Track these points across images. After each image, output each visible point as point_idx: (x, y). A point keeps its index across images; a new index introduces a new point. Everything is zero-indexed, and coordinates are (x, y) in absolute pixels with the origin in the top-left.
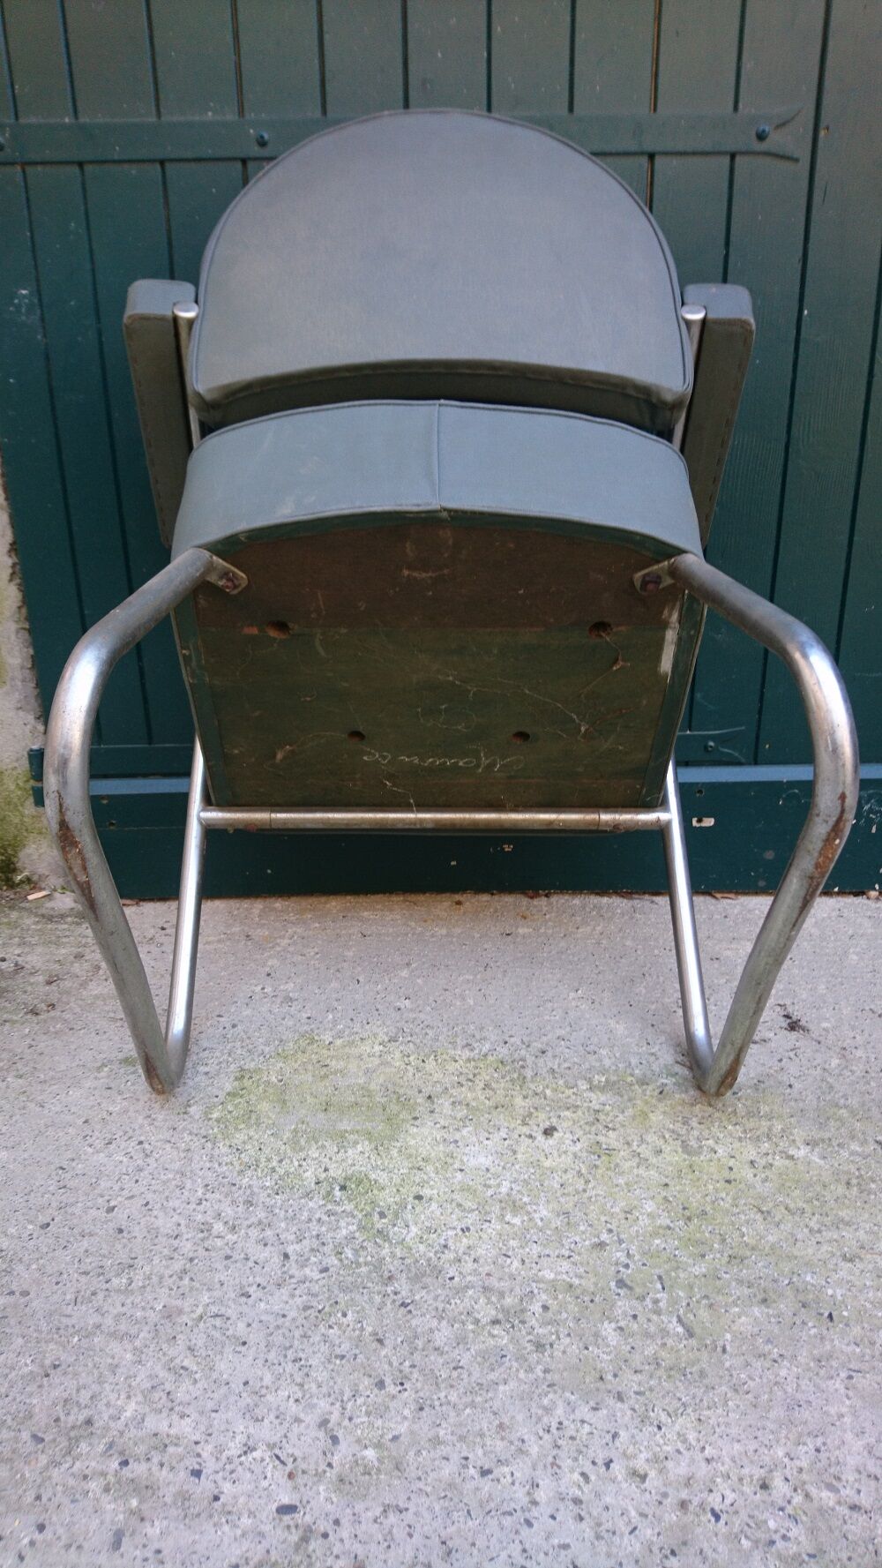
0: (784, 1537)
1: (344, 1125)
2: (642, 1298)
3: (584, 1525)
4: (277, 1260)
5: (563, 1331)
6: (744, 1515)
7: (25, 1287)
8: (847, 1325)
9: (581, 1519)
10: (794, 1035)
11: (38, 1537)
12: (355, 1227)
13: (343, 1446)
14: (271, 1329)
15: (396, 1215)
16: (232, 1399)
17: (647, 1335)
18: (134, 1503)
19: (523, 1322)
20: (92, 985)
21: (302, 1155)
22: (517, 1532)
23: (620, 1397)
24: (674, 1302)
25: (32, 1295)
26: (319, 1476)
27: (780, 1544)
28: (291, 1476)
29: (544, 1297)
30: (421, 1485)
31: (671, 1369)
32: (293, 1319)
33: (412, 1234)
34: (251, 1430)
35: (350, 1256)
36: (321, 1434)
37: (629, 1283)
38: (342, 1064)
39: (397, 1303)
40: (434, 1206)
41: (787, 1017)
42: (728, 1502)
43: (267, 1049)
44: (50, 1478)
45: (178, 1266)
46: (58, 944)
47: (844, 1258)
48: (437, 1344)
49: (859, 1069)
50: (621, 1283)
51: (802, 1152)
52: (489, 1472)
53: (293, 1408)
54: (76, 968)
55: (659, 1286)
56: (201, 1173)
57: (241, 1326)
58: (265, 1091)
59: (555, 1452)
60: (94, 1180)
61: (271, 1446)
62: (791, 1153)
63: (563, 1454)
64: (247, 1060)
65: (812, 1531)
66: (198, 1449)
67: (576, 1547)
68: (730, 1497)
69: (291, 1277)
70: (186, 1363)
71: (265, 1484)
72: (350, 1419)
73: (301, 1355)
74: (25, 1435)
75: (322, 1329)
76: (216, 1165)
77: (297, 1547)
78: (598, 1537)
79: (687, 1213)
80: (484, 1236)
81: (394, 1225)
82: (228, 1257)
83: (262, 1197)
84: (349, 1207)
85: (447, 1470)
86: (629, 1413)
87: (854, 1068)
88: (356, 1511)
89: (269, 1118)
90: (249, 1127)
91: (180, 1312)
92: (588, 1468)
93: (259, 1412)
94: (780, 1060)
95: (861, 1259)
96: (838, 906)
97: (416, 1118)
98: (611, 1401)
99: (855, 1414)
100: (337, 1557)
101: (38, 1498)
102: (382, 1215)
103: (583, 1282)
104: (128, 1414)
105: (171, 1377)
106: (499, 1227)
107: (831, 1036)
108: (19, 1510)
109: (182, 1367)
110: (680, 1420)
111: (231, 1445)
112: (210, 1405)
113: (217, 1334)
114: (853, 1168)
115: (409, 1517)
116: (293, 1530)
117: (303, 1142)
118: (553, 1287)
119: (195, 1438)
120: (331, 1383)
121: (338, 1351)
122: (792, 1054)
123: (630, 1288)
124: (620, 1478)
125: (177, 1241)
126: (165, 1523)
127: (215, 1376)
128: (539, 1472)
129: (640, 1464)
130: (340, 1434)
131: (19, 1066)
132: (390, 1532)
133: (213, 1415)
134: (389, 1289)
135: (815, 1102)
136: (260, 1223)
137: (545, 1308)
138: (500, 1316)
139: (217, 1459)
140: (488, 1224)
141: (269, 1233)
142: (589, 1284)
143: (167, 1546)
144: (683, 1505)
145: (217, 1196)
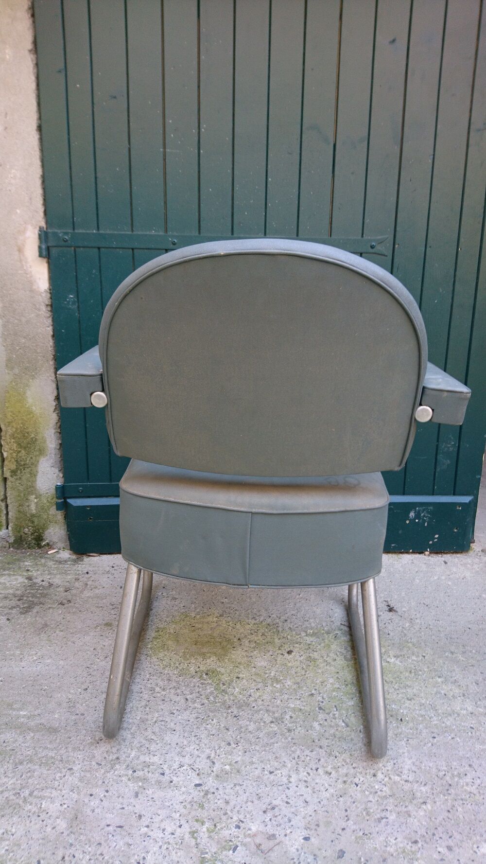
0: (381, 791)
1: (205, 650)
2: (328, 714)
3: (308, 789)
4: (183, 701)
5: (298, 725)
6: (367, 785)
7: (82, 712)
8: (408, 723)
9: (307, 787)
10: (391, 613)
11: (106, 794)
12: (213, 689)
13: (217, 765)
14: (184, 725)
15: (229, 684)
16: (172, 750)
17: (331, 726)
18: (140, 784)
19: (283, 722)
20: (85, 592)
21: (188, 662)
22: (284, 791)
23: (321, 747)
24: (341, 715)
25: (86, 715)
26: (209, 775)
27: (379, 793)
28: (198, 774)
29: (290, 713)
30: (247, 777)
31: (340, 738)
32: (192, 722)
33: (236, 692)
34: (181, 760)
35: (212, 699)
36: (208, 761)
37: (323, 708)
38: (200, 626)
39: (233, 716)
40: (244, 681)
41: (388, 606)
42: (361, 781)
43: (168, 619)
44: (106, 776)
45: (143, 703)
46: (67, 574)
47: (408, 699)
48: (250, 730)
49: (417, 627)
50: (320, 708)
51: (392, 660)
52: (273, 772)
53: (196, 753)
54: (77, 584)
55: (335, 709)
56: (147, 669)
57: (172, 724)
58: (169, 637)
59: (297, 766)
60: (102, 672)
61: (190, 765)
62: (388, 660)
63: (300, 766)
64: (160, 624)
65: (391, 789)
66: (162, 766)
67: (305, 796)
68: (362, 779)
69: (190, 707)
70: (152, 738)
71: (189, 777)
72: (219, 756)
73: (197, 734)
74: (94, 763)
75: (204, 725)
76: (153, 666)
77: (204, 797)
78: (314, 792)
79: (346, 683)
80: (266, 692)
81: (229, 688)
82: (163, 700)
83: (174, 677)
84: (210, 681)
85: (257, 772)
86: (324, 753)
87: (415, 627)
88: (224, 785)
89: (172, 647)
90: (165, 651)
91: (147, 720)
92: (310, 771)
93: (184, 753)
94: (385, 624)
95: (414, 699)
96: (411, 559)
97: (234, 647)
98: (318, 749)
99: (408, 751)
100: (219, 799)
101: (104, 782)
102: (224, 684)
103: (305, 708)
104: (133, 755)
105: (147, 743)
106: (271, 688)
107: (406, 614)
108: (97, 786)
109: (151, 739)
110: (344, 755)
111: (174, 765)
112: (164, 752)
113: (163, 727)
114: (412, 666)
115: (244, 787)
116: (201, 792)
117: (188, 656)
118: (294, 710)
119: (160, 763)
120: (210, 744)
121: (211, 733)
122: (390, 621)
123: (324, 710)
124: (321, 774)
125: (142, 694)
126: (153, 790)
127: (165, 742)
128: (291, 772)
129: (329, 769)
130: (215, 761)
131: (60, 626)
132: (237, 792)
133: (166, 755)
134: (229, 711)
135: (399, 641)
136: (174, 687)
137: (291, 717)
138: (274, 720)
139: (170, 769)
140: (267, 687)
141: (178, 691)
142: (308, 708)
143: (156, 796)
144: (345, 782)
145: (155, 677)
